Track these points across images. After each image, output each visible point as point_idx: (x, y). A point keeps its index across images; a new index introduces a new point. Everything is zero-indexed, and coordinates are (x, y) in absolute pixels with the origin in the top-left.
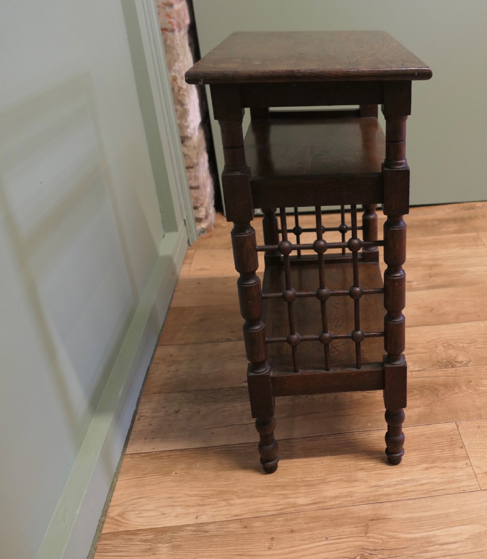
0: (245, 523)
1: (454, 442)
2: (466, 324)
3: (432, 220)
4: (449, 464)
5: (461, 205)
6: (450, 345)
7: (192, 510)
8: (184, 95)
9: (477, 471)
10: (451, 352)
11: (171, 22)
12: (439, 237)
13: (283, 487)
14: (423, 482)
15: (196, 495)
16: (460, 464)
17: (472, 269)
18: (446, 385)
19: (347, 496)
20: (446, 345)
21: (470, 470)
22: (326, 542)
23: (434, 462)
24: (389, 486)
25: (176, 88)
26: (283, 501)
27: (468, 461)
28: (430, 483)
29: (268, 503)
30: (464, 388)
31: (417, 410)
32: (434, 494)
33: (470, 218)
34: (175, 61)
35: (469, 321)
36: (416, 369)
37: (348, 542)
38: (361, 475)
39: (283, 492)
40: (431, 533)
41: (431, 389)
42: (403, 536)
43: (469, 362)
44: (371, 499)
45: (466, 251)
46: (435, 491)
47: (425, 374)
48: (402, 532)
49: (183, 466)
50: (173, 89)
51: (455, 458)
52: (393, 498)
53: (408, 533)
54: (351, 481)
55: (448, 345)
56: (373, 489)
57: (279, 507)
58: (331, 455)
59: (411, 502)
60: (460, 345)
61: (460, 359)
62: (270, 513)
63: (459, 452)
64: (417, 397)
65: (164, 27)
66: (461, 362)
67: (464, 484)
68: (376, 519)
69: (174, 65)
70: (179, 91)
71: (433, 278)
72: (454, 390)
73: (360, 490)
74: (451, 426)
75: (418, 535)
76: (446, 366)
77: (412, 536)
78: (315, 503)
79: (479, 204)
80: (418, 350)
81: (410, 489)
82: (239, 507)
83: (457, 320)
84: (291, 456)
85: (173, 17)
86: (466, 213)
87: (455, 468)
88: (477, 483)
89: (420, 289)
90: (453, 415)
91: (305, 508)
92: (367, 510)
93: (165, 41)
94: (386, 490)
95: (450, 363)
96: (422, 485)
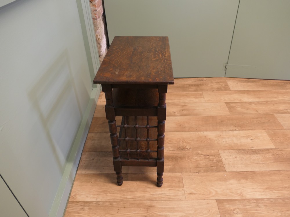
0: (111, 203)
1: (180, 180)
2: (192, 132)
3: (187, 85)
4: (177, 189)
5: (198, 78)
6: (185, 141)
7: (95, 196)
8: (100, 41)
9: (186, 193)
10: (185, 144)
11: (96, 16)
12: (188, 93)
13: (123, 191)
14: (168, 194)
15: (97, 191)
16: (181, 189)
17: (197, 108)
18: (181, 158)
19: (143, 197)
20: (183, 141)
21: (183, 192)
22: (135, 213)
23: (172, 187)
24: (157, 195)
25: (98, 39)
26: (123, 196)
27: (183, 189)
28: (170, 195)
29: (118, 196)
30: (187, 159)
31: (170, 167)
32: (170, 199)
33: (201, 85)
34: (97, 30)
35: (193, 131)
36: (172, 150)
37: (141, 213)
38: (148, 190)
39: (123, 193)
40: (168, 214)
41: (175, 159)
42: (159, 213)
43: (190, 149)
44: (150, 199)
45: (197, 100)
46: (171, 198)
47: (175, 152)
48: (158, 212)
49: (94, 180)
50: (96, 39)
51: (179, 187)
52: (157, 199)
53: (161, 213)
54: (145, 191)
55: (184, 141)
56: (151, 195)
57: (122, 198)
58: (140, 181)
59: (163, 202)
60: (188, 141)
61: (187, 147)
62: (119, 200)
63: (181, 185)
64: (170, 161)
65: (93, 18)
66: (187, 149)
67: (181, 197)
68: (151, 206)
69: (97, 31)
70: (98, 40)
71: (183, 111)
72: (183, 160)
73: (147, 195)
74: (179, 174)
75: (163, 214)
76: (182, 150)
77: (161, 214)
78: (132, 198)
79: (205, 79)
80: (173, 142)
81: (163, 197)
82: (109, 197)
83: (189, 131)
84: (127, 180)
85: (97, 15)
86: (199, 82)
87: (179, 190)
88: (185, 197)
89: (178, 116)
90: (182, 170)
91: (130, 200)
92: (148, 203)
93: (94, 23)
94: (155, 196)
95: (183, 149)
96: (167, 196)
